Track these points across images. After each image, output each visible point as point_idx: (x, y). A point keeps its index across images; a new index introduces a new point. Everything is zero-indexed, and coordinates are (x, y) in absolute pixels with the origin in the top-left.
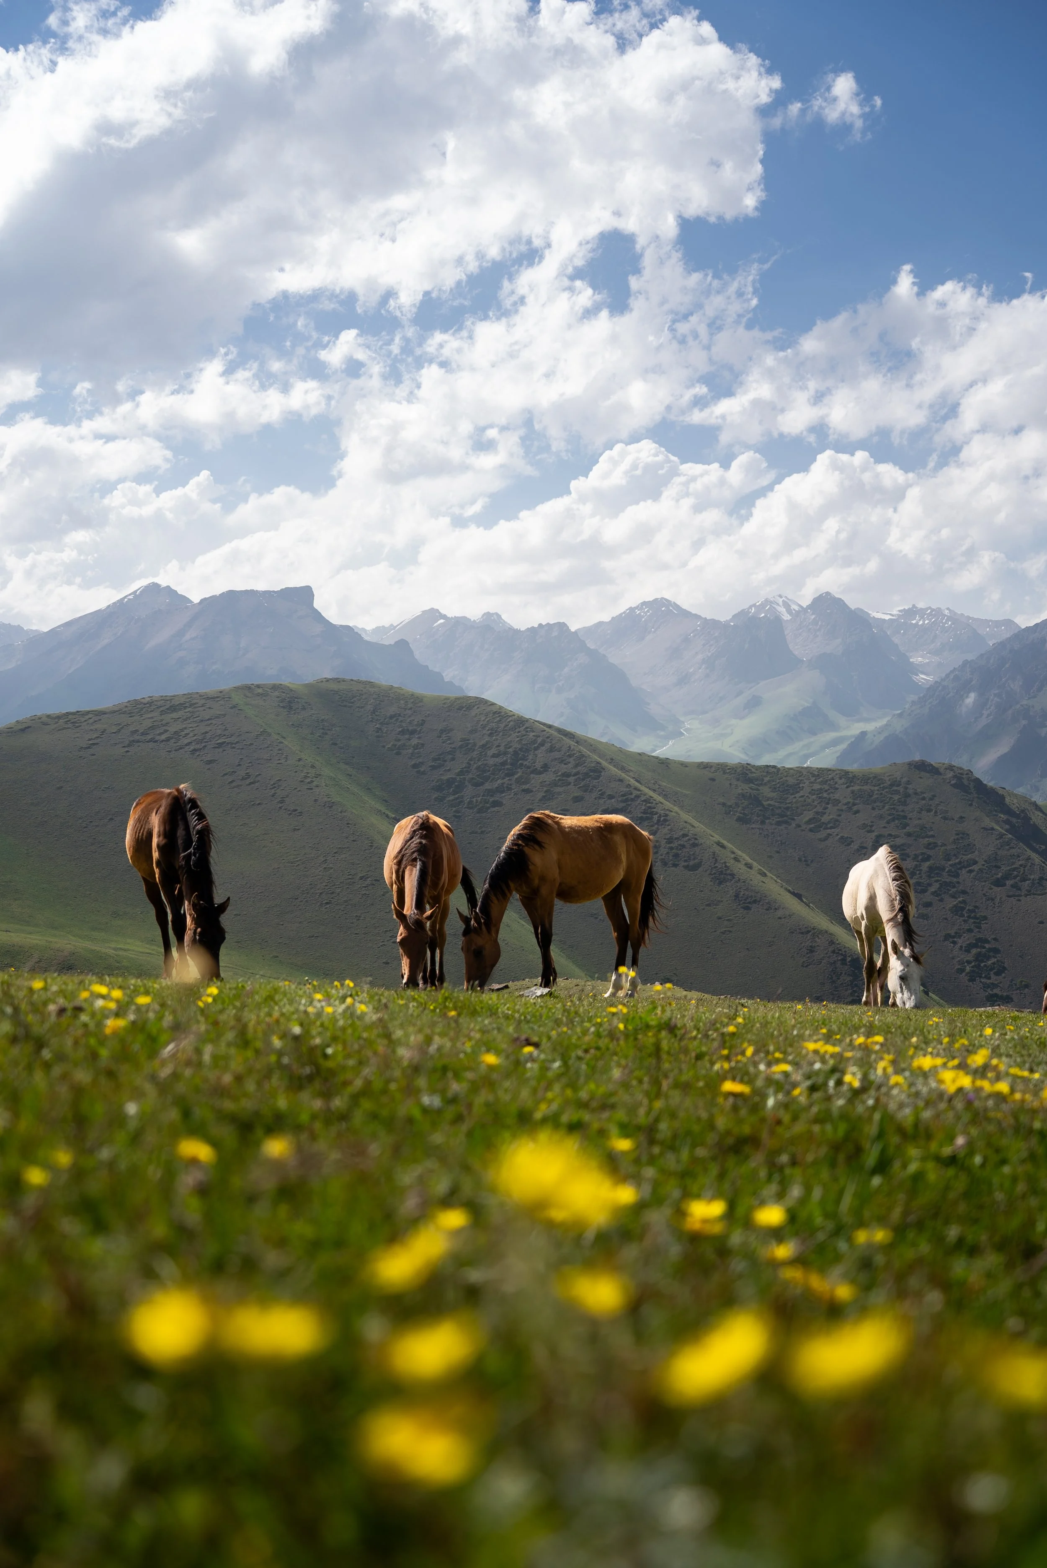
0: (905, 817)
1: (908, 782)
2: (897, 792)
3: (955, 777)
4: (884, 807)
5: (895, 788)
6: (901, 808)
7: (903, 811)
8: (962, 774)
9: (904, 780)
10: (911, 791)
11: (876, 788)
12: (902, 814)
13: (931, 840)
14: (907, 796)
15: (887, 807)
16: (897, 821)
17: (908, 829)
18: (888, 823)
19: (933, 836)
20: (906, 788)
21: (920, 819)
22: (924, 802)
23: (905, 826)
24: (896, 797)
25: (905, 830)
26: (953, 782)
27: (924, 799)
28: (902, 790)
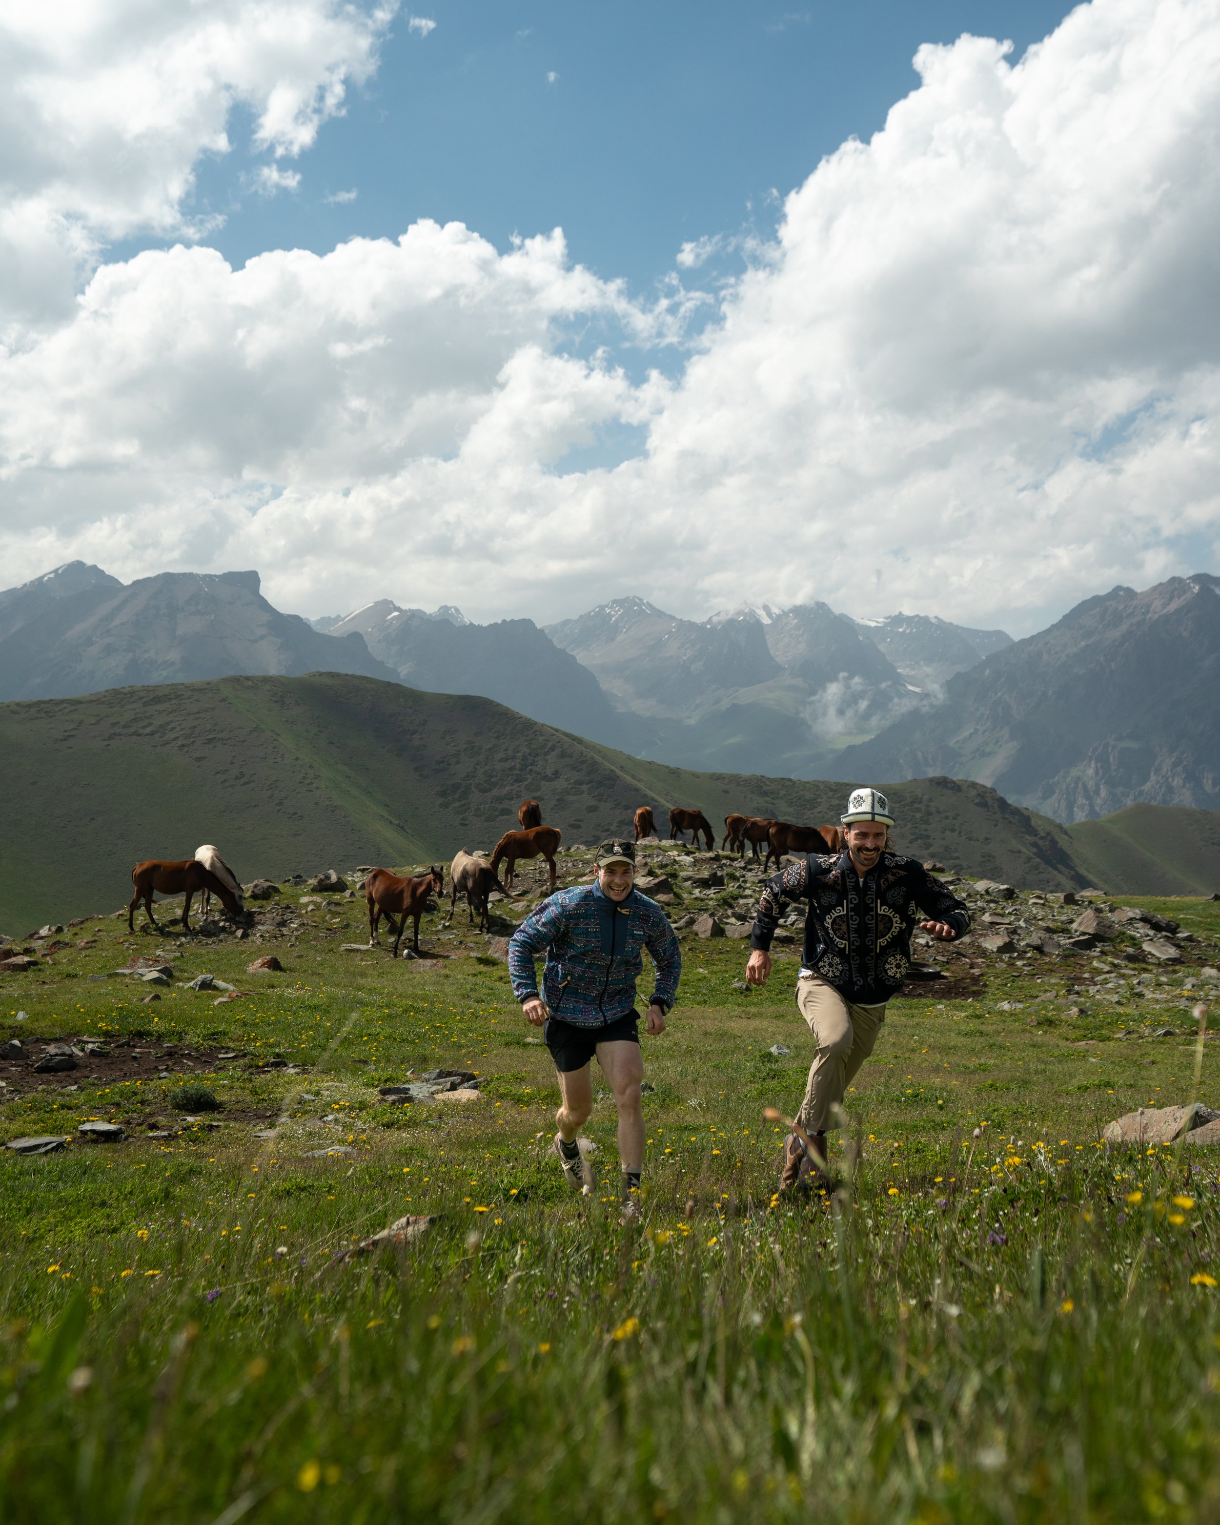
0: (928, 837)
1: (930, 800)
2: (918, 810)
3: (979, 795)
4: (906, 825)
5: (916, 805)
6: (924, 827)
7: (926, 830)
8: (985, 792)
9: (926, 797)
10: (933, 810)
11: (897, 805)
12: (925, 833)
13: (956, 862)
14: (929, 814)
15: (909, 826)
16: (920, 841)
17: (931, 850)
18: (911, 842)
19: (957, 858)
20: (928, 806)
21: (944, 839)
22: (947, 821)
23: (929, 846)
24: (918, 815)
25: (928, 851)
26: (977, 801)
27: (947, 818)
28: (922, 806)
